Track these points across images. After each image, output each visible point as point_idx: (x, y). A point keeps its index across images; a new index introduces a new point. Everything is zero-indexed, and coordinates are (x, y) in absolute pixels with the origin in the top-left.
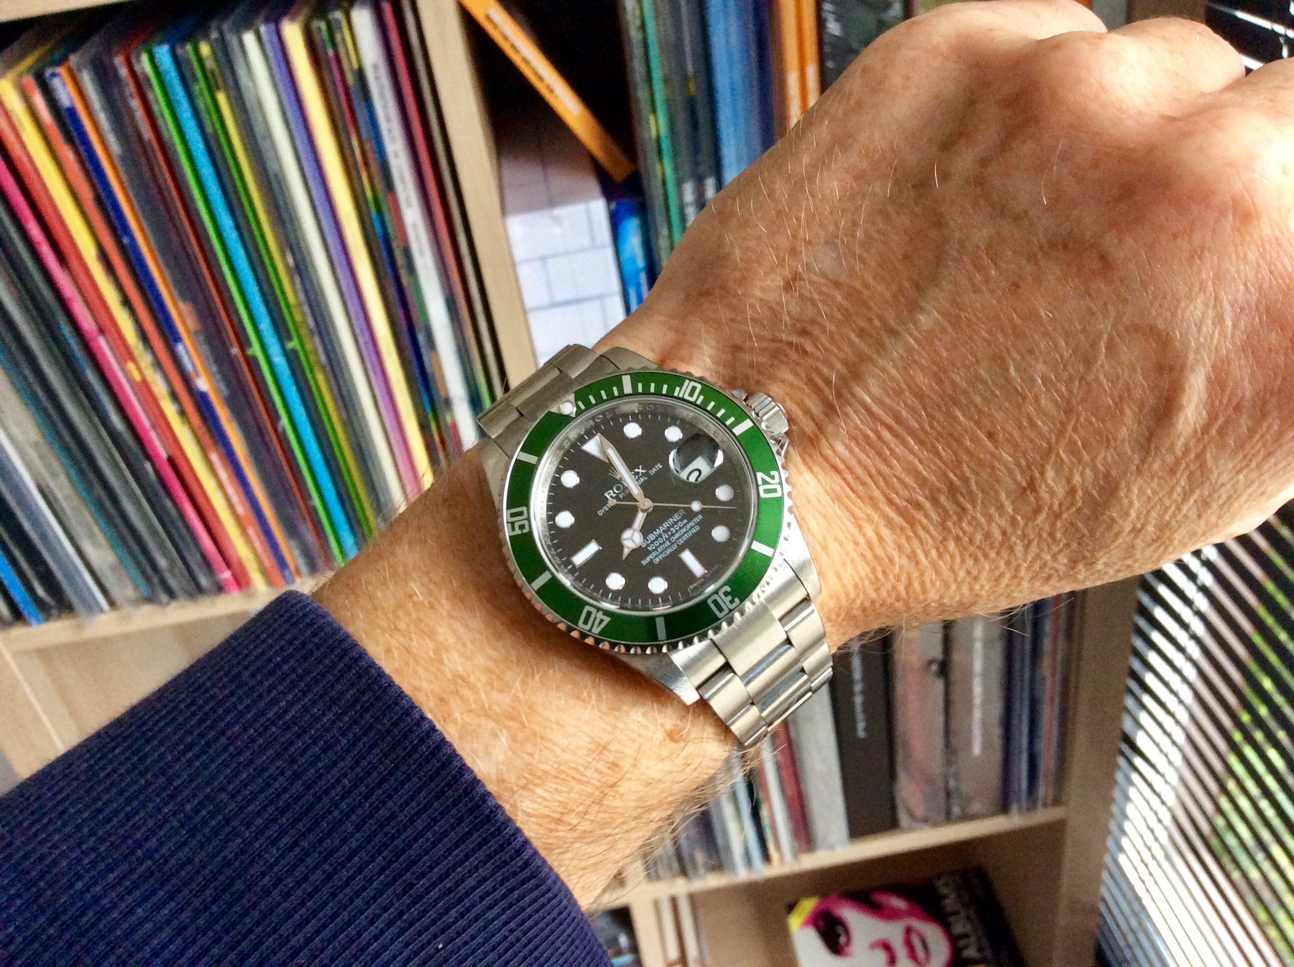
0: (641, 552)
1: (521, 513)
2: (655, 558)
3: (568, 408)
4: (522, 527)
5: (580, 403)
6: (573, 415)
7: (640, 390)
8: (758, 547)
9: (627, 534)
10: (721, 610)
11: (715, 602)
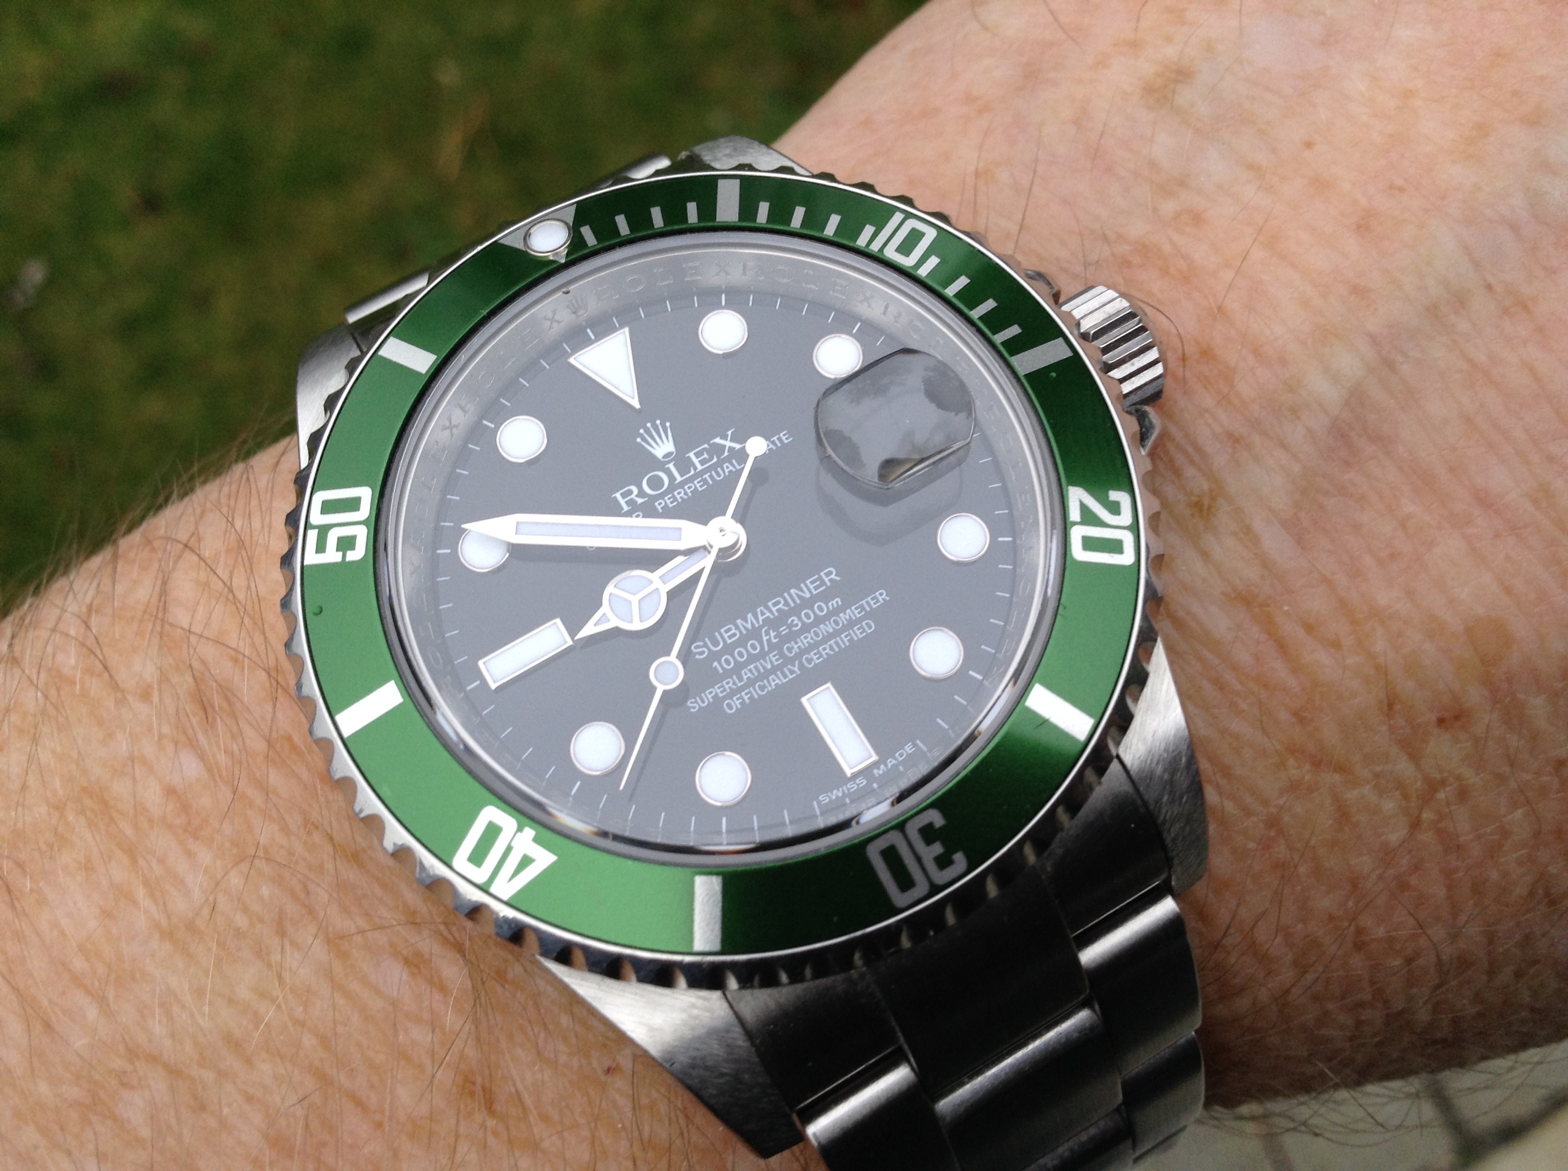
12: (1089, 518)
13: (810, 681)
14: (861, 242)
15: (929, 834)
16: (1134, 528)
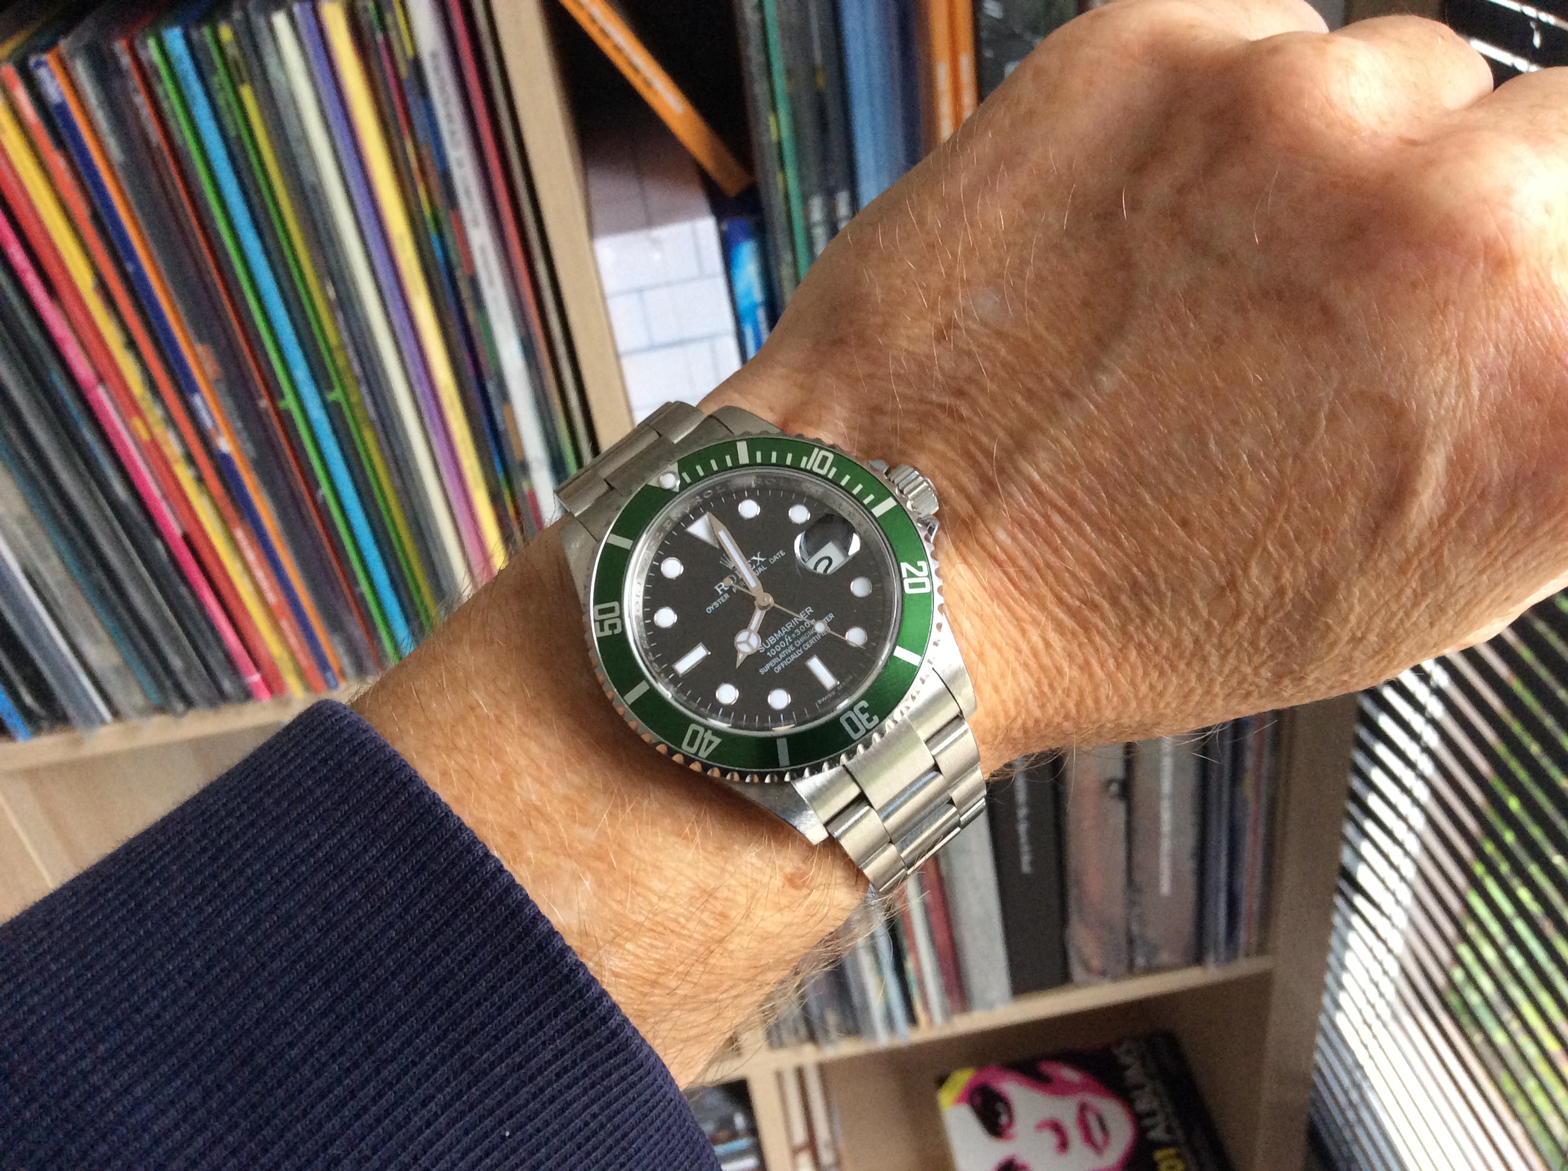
0: (757, 659)
1: (611, 610)
2: (775, 665)
3: (670, 481)
4: (613, 627)
5: (685, 475)
6: (677, 490)
7: (759, 460)
8: (901, 653)
9: (742, 636)
10: (856, 730)
11: (849, 721)
12: (911, 575)
13: (807, 655)
14: (803, 465)
15: (863, 710)
16: (930, 576)
